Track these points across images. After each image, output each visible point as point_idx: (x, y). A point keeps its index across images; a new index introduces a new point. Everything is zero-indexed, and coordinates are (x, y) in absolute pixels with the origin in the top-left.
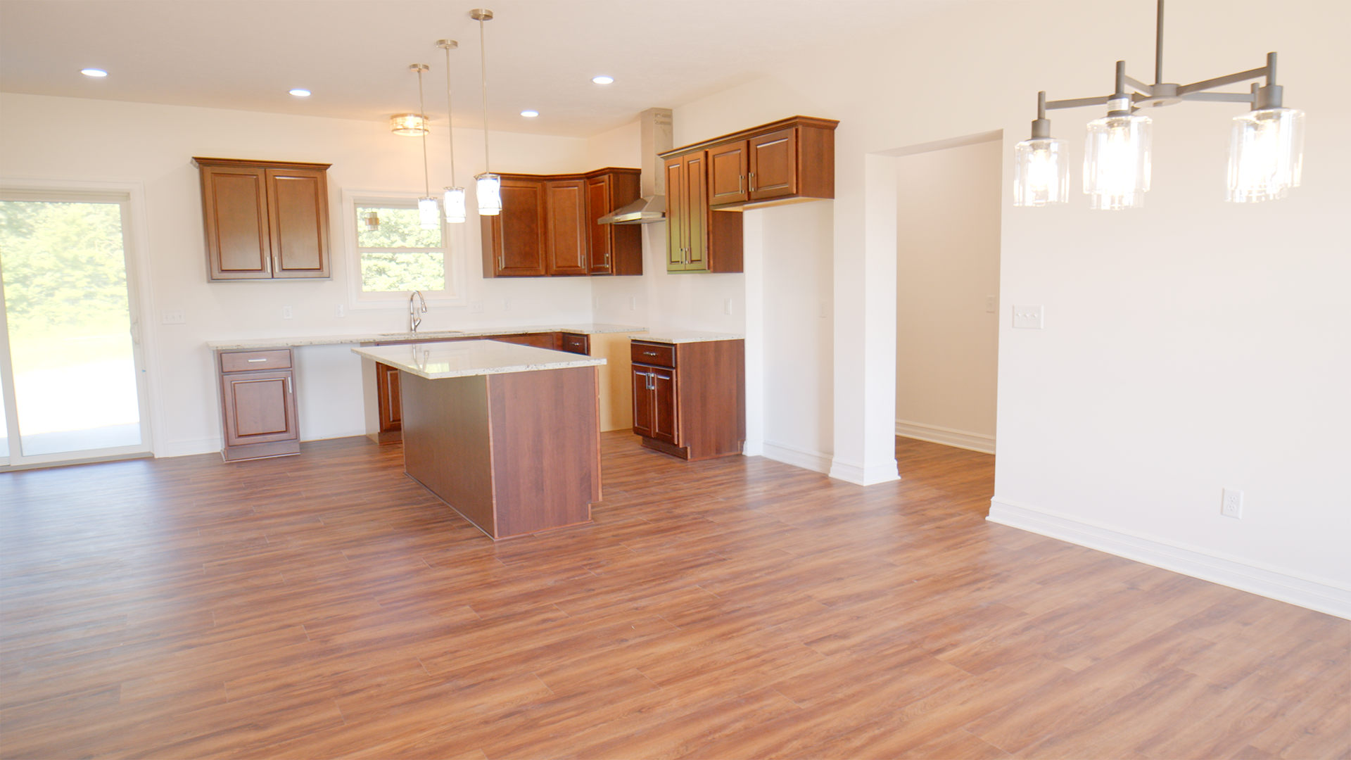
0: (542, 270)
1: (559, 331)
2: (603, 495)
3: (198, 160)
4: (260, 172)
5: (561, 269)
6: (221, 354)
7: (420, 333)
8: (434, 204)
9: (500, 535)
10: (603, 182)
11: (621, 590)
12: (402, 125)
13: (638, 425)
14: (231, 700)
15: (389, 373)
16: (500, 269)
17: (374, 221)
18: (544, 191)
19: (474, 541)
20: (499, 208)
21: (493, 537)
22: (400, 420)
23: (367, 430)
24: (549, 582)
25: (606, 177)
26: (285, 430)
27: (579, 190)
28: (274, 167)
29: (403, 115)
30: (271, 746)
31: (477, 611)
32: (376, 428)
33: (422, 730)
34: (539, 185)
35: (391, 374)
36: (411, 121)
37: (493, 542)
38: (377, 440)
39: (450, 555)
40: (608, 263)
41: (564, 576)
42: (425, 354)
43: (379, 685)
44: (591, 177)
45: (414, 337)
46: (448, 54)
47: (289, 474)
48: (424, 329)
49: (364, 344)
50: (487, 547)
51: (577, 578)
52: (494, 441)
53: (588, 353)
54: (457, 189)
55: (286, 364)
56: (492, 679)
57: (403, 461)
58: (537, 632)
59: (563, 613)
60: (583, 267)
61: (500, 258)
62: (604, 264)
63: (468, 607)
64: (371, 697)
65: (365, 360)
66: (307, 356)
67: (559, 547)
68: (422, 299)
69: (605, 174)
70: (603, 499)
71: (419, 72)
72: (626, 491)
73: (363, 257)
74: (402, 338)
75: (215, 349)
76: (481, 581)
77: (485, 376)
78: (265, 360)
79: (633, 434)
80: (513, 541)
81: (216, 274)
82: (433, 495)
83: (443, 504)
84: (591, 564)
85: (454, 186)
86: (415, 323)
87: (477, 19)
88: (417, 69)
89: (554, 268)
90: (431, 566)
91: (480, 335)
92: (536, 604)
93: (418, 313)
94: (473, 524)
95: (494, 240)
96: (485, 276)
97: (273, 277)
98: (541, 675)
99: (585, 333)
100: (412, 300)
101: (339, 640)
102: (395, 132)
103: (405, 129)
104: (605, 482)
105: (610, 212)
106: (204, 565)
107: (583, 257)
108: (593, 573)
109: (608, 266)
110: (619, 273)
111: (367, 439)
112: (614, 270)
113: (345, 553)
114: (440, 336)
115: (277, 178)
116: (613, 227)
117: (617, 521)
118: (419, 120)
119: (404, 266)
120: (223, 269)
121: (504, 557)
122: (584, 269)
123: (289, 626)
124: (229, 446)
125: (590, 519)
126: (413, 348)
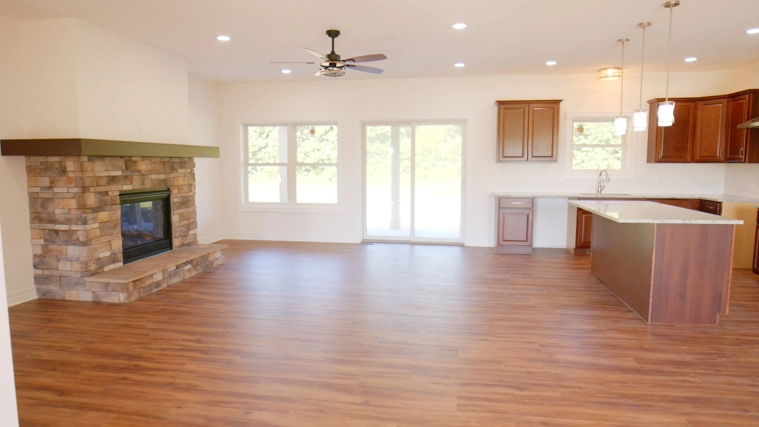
0: (689, 158)
1: (698, 198)
2: (729, 311)
3: (498, 102)
4: (526, 106)
5: (703, 158)
6: (500, 199)
7: (604, 194)
8: (624, 120)
9: (652, 321)
10: (744, 99)
11: (743, 376)
12: (605, 74)
13: (757, 266)
14: (506, 371)
15: (584, 215)
16: (659, 157)
17: (581, 129)
18: (696, 108)
19: (634, 321)
20: (672, 122)
21: (647, 321)
22: (590, 243)
23: (567, 246)
24: (688, 358)
25: (747, 96)
26: (525, 240)
27: (723, 106)
28: (532, 103)
29: (606, 69)
30: (527, 401)
31: (638, 363)
32: (573, 245)
33: (606, 421)
34: (692, 104)
35: (585, 216)
36: (610, 72)
37: (647, 324)
38: (573, 252)
39: (619, 325)
40: (742, 155)
41: (699, 357)
42: (605, 206)
43: (580, 388)
44: (734, 97)
45: (600, 196)
46: (644, 31)
47: (526, 263)
48: (608, 191)
49: (571, 198)
50: (642, 326)
51: (707, 360)
52: (655, 264)
53: (720, 214)
54: (642, 111)
55: (530, 206)
56: (649, 406)
57: (589, 266)
58: (679, 387)
59: (697, 380)
60: (721, 157)
61: (660, 151)
62: (739, 155)
63: (631, 359)
64: (576, 393)
65: (570, 206)
66: (540, 203)
67: (694, 337)
68: (607, 175)
69: (746, 94)
70: (729, 313)
71: (623, 43)
72: (745, 311)
73: (575, 149)
74: (593, 196)
75: (497, 196)
76: (640, 345)
77: (654, 224)
78: (520, 203)
79: (752, 272)
80: (661, 327)
81: (501, 159)
82: (608, 289)
83: (613, 295)
84: (719, 354)
85: (640, 109)
86: (601, 188)
87: (669, 7)
88: (622, 42)
89: (698, 157)
90: (609, 330)
91: (642, 197)
92: (677, 369)
93: (604, 182)
94: (633, 310)
95: (657, 140)
96: (649, 161)
97: (527, 160)
98: (683, 414)
99: (719, 201)
100: (600, 175)
101: (558, 357)
102: (601, 79)
103: (606, 76)
104: (732, 302)
105: (748, 120)
106: (490, 302)
107: (721, 150)
108: (720, 360)
109: (742, 157)
110: (751, 161)
111: (567, 251)
112: (747, 159)
113: (559, 311)
114: (617, 197)
115: (534, 109)
116: (749, 130)
117: (738, 330)
118: (616, 70)
119: (585, 153)
120: (505, 156)
121: (654, 334)
122: (722, 158)
123: (531, 342)
124: (499, 244)
125: (717, 324)
126: (598, 203)
